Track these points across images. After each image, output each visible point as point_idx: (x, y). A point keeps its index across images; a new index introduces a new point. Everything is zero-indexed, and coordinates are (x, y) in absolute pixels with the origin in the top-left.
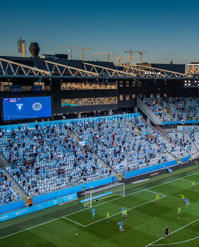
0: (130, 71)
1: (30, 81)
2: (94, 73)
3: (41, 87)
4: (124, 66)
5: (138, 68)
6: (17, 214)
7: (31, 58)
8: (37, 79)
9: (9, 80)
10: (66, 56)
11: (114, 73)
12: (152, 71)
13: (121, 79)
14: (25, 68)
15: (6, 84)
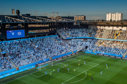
0: (54, 19)
1: (17, 24)
2: (40, 21)
3: (21, 26)
4: (51, 18)
5: (56, 18)
6: (13, 73)
7: (17, 16)
8: (19, 24)
9: (9, 24)
10: (30, 15)
11: (47, 20)
12: (62, 19)
13: (50, 23)
14: (14, 20)
15: (8, 25)
